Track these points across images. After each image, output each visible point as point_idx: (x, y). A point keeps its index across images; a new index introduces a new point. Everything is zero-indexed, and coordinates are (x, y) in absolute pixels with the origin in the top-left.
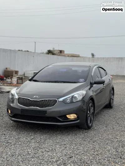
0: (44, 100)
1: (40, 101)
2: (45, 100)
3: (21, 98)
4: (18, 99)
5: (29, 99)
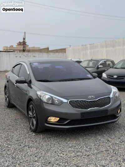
1: (98, 100)
2: (101, 99)
3: (74, 101)
4: (69, 102)
5: (85, 101)
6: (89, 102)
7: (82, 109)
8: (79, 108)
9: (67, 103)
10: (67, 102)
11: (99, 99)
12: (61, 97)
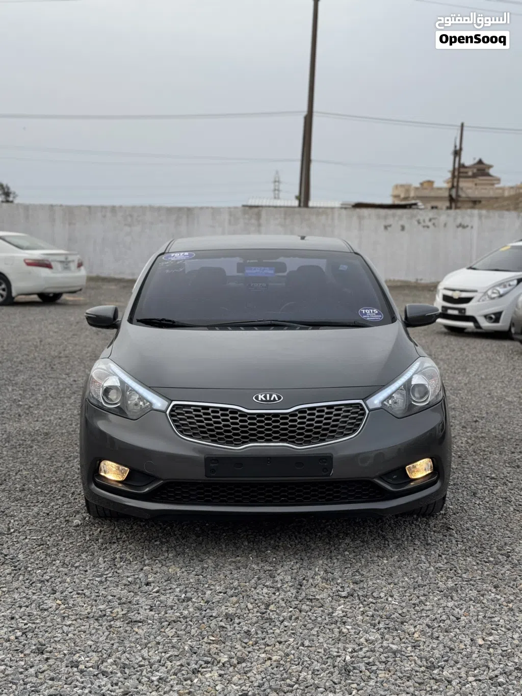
0: (310, 409)
1: (293, 414)
2: (314, 408)
3: (190, 406)
4: (172, 410)
5: (234, 412)
6: (252, 417)
7: (213, 441)
8: (203, 438)
9: (165, 412)
10: (164, 409)
11: (301, 411)
12: (150, 388)
